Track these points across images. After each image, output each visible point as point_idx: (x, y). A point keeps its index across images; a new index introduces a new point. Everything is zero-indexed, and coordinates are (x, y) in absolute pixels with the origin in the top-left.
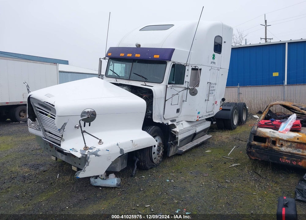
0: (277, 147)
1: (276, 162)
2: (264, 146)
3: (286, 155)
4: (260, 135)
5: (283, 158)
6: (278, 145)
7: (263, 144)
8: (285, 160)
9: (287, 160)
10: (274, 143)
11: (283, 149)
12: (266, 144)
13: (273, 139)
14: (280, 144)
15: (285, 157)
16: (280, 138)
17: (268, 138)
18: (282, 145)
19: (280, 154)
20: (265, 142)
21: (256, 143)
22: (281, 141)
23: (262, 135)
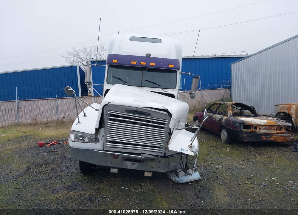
0: (258, 131)
1: (259, 141)
2: (250, 131)
3: (264, 135)
4: (247, 124)
5: (262, 137)
6: (258, 129)
7: (249, 130)
8: (264, 138)
9: (265, 138)
10: (256, 128)
11: (261, 131)
12: (251, 130)
13: (255, 126)
14: (259, 128)
15: (263, 136)
16: (260, 124)
17: (252, 125)
18: (260, 128)
19: (260, 135)
20: (250, 129)
21: (245, 130)
22: (259, 126)
23: (249, 124)
